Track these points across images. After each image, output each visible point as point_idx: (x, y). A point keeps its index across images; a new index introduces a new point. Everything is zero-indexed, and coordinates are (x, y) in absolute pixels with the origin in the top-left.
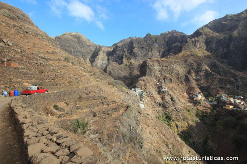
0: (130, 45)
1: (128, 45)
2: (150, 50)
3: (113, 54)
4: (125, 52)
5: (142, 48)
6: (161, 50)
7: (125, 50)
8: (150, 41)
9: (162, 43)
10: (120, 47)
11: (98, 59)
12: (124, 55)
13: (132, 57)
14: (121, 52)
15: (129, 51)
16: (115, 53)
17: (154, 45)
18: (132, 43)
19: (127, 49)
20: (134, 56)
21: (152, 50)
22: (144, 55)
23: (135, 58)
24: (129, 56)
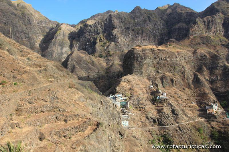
0: (107, 23)
1: (105, 24)
2: (140, 32)
3: (79, 37)
4: (99, 34)
5: (128, 28)
6: (157, 34)
7: (99, 31)
8: (139, 18)
9: (159, 23)
10: (90, 26)
11: (54, 45)
12: (97, 39)
13: (110, 43)
14: (93, 34)
15: (106, 32)
16: (82, 35)
17: (146, 24)
18: (112, 21)
19: (103, 29)
20: (114, 42)
21: (142, 33)
22: (130, 41)
23: (116, 44)
24: (105, 40)
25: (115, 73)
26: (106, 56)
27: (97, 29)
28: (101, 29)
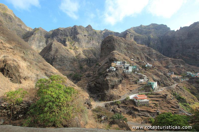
0: (73, 30)
1: (71, 31)
2: (91, 39)
3: (53, 37)
4: (67, 36)
5: (85, 35)
6: (100, 41)
7: (67, 34)
8: (91, 31)
9: (100, 36)
10: (62, 31)
12: (66, 39)
13: (75, 43)
14: (64, 36)
15: (72, 36)
16: (55, 36)
17: (94, 36)
18: (76, 29)
19: (70, 33)
20: (78, 42)
21: (93, 40)
22: (86, 43)
23: (79, 43)
24: (72, 40)
25: (83, 58)
26: (74, 49)
27: (66, 33)
28: (68, 33)
